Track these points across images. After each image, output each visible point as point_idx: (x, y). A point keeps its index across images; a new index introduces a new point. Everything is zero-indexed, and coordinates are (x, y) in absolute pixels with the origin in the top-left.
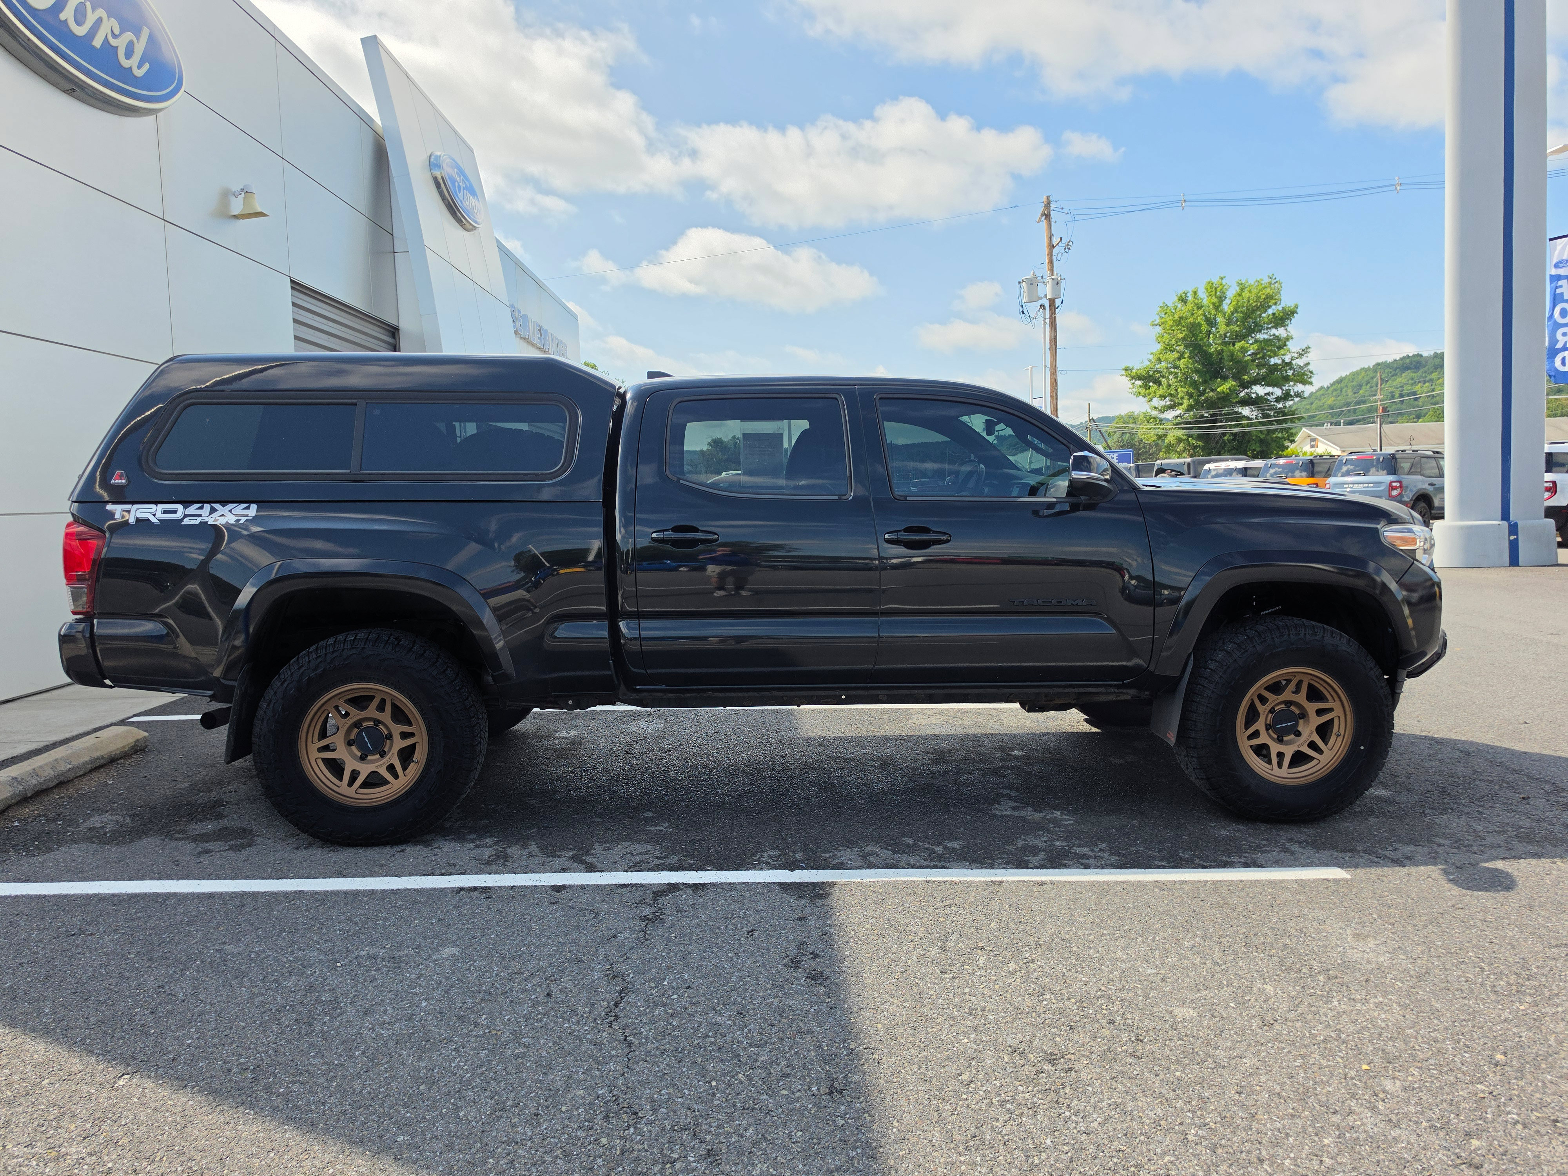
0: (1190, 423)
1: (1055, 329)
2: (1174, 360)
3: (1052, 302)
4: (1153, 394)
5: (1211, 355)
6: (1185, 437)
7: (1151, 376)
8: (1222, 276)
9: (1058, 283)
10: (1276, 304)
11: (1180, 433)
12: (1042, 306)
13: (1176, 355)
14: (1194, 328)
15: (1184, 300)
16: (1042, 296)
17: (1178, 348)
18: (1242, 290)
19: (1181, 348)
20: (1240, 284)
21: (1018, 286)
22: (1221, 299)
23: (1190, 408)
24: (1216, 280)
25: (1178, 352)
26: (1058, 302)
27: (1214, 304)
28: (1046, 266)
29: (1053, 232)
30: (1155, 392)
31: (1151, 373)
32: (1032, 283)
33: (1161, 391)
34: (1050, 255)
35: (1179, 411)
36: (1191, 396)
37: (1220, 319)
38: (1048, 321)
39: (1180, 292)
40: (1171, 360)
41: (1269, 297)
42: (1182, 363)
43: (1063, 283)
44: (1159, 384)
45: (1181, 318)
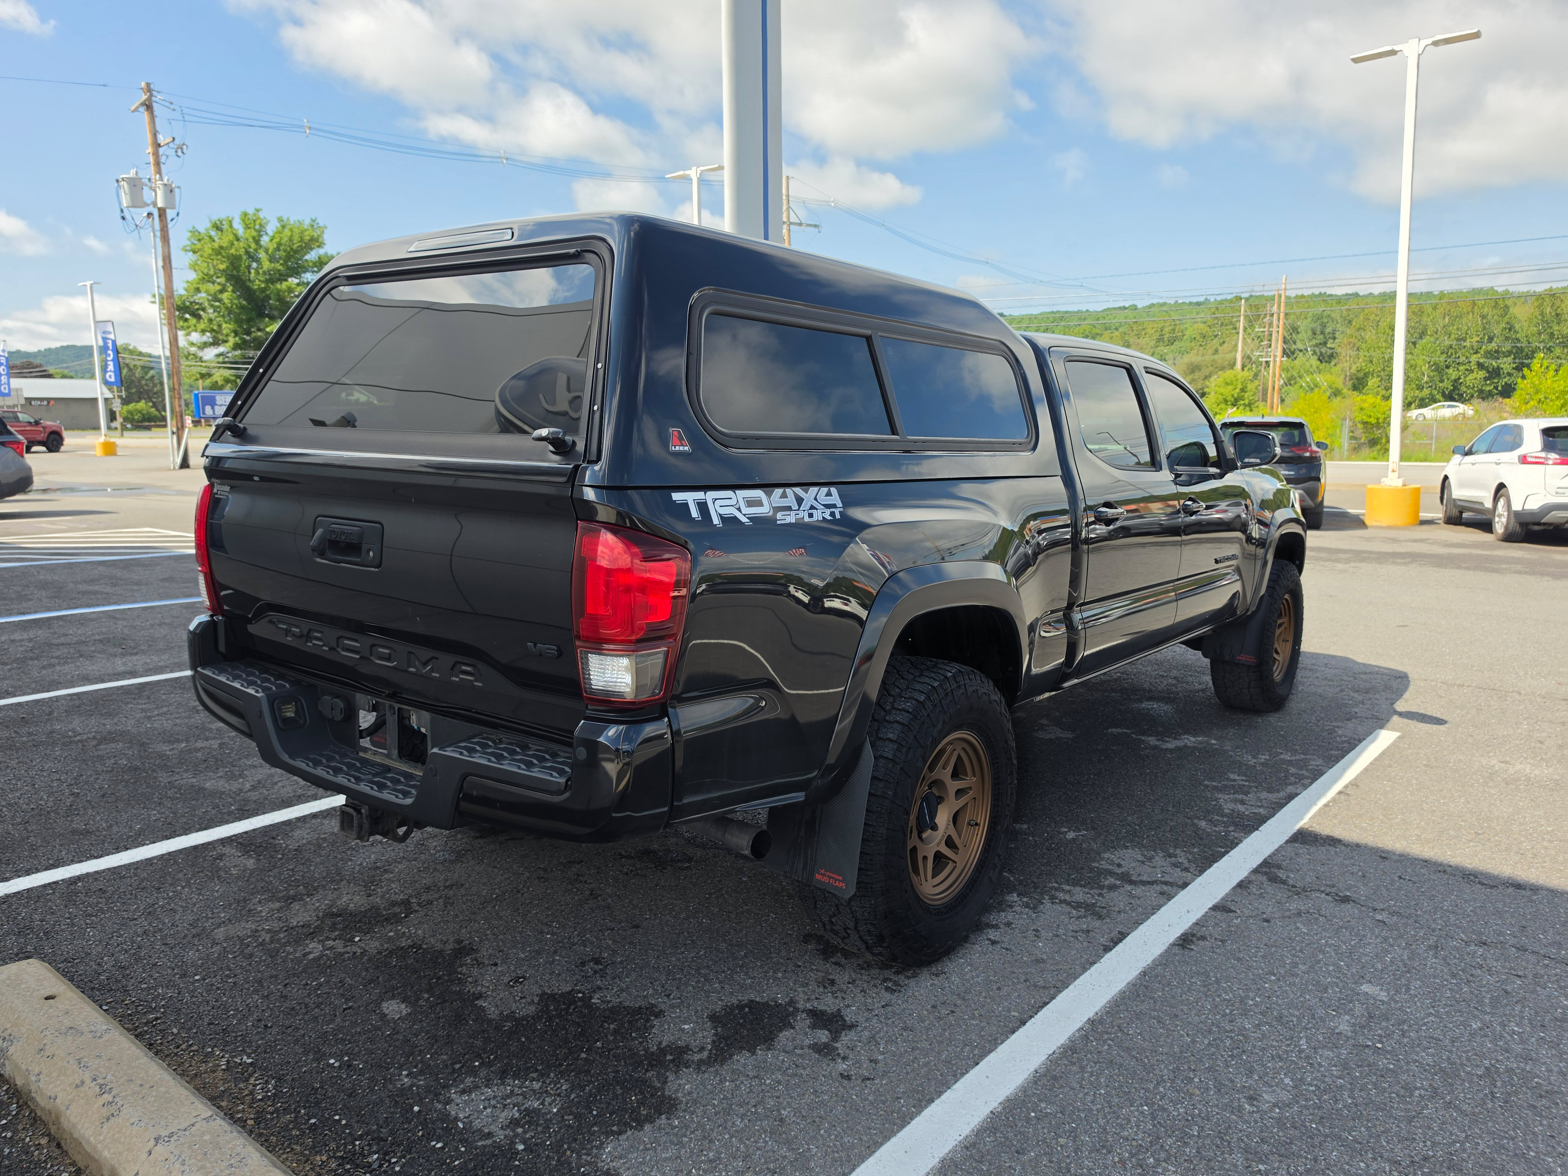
0: (236, 363)
1: (169, 245)
2: (215, 293)
3: (162, 212)
4: (193, 328)
5: (255, 291)
6: (233, 378)
7: (188, 307)
8: (258, 208)
9: (171, 191)
10: (319, 246)
11: (228, 373)
12: (150, 215)
13: (218, 287)
14: (235, 261)
15: (218, 227)
16: (149, 202)
17: (218, 280)
18: (283, 227)
19: (222, 280)
20: (280, 220)
21: (116, 185)
22: (260, 232)
23: (236, 347)
24: (251, 211)
25: (219, 284)
26: (170, 214)
27: (254, 238)
28: (152, 168)
29: (158, 128)
30: (195, 326)
31: (188, 304)
32: (135, 184)
33: (202, 325)
34: (156, 154)
35: (221, 349)
36: (236, 334)
37: (262, 255)
38: (158, 234)
39: (215, 218)
40: (212, 292)
41: (313, 240)
42: (225, 296)
43: (177, 191)
44: (199, 317)
45: (221, 247)
